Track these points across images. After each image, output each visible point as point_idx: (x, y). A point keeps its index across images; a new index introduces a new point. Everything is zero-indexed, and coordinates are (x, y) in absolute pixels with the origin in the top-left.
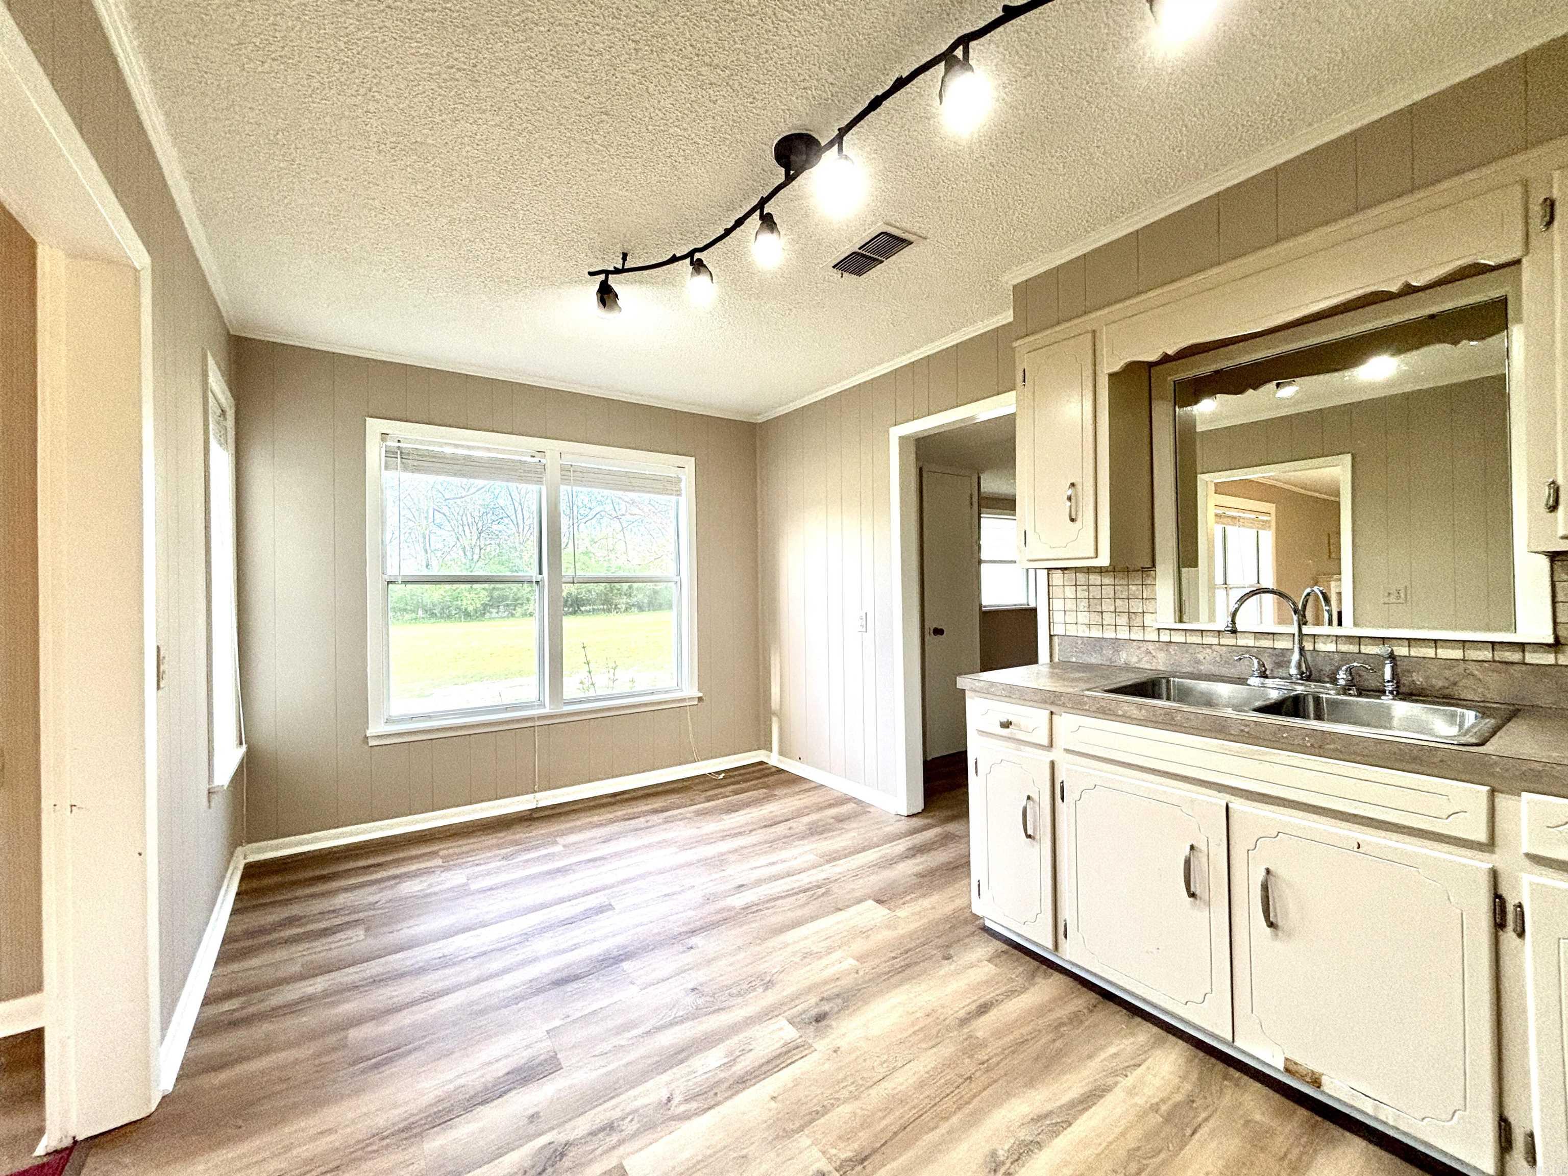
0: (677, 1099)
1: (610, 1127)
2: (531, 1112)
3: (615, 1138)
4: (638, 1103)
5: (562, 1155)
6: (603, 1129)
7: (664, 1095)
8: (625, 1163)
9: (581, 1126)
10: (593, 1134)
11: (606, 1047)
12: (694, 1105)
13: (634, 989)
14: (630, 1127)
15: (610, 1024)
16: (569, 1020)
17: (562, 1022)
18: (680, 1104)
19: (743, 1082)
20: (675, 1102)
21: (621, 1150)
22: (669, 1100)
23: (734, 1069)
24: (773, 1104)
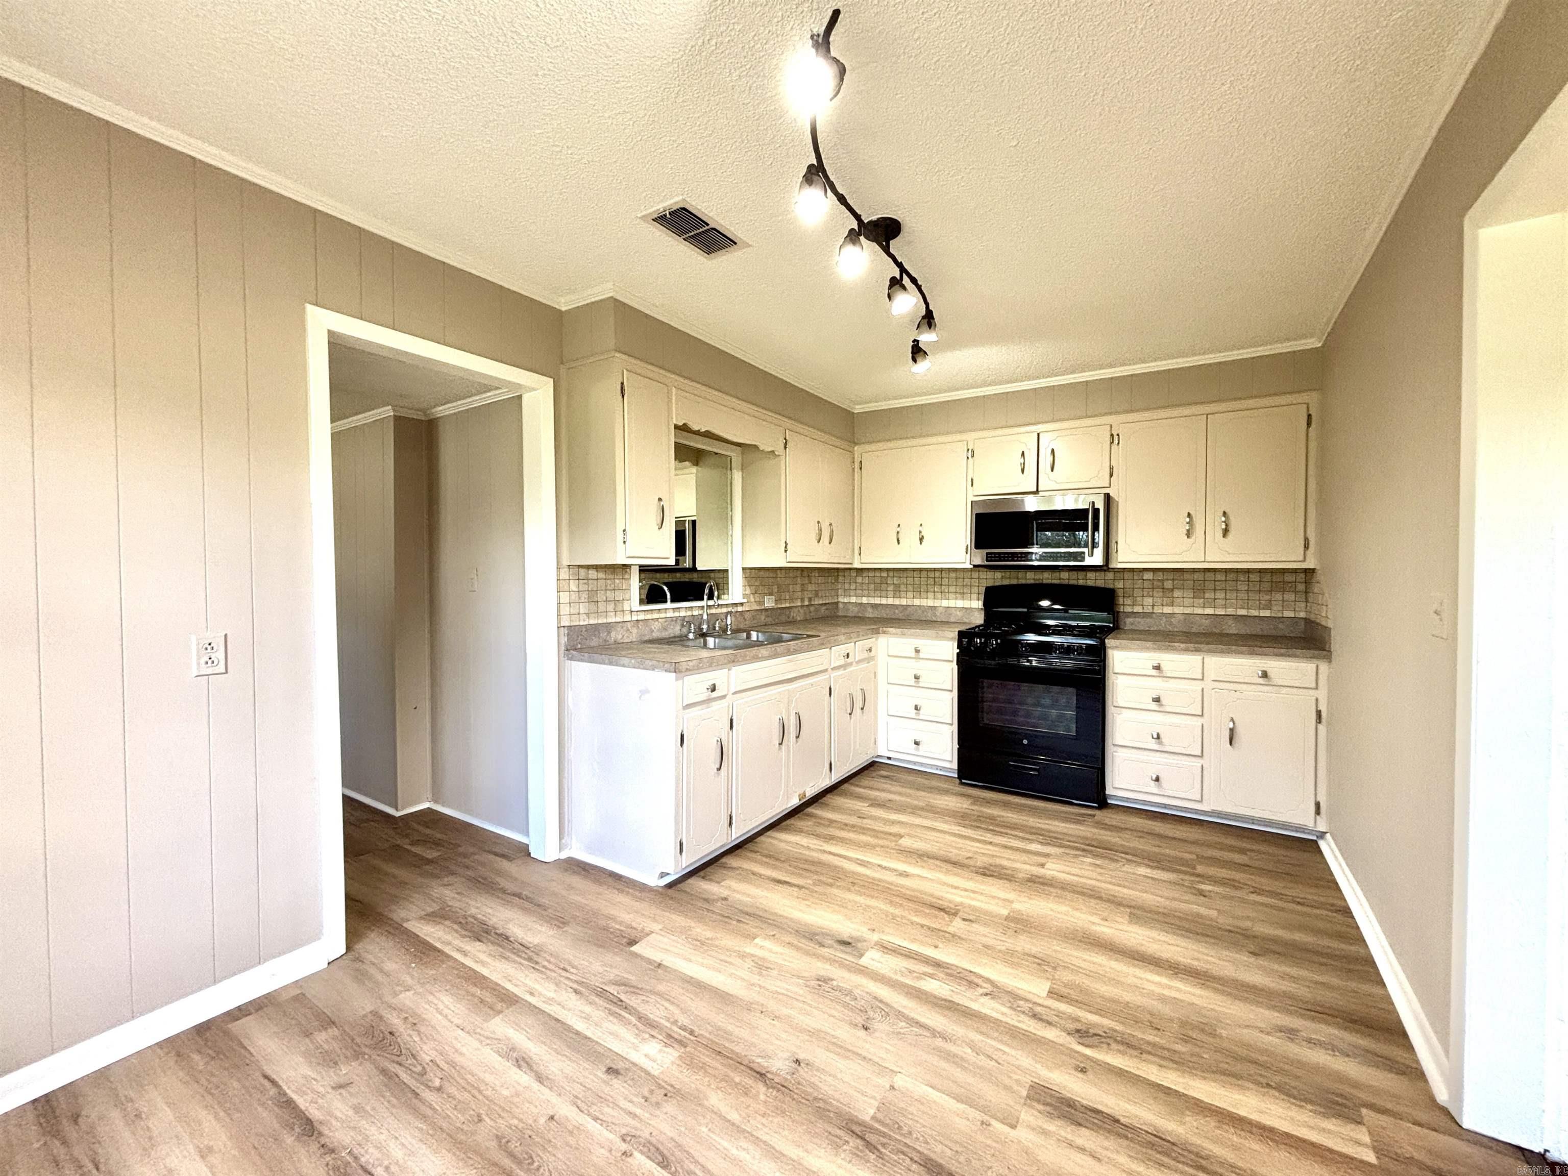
0: (981, 991)
1: (1035, 1016)
2: (1080, 1075)
3: (1038, 1009)
4: (1005, 1010)
5: (1078, 1031)
6: (1041, 1020)
7: (984, 1000)
8: (1045, 995)
9: (1051, 1034)
10: (1049, 1023)
11: (983, 1061)
12: (976, 980)
13: (899, 1081)
14: (1025, 1006)
15: (958, 1074)
16: (986, 1118)
17: (994, 1122)
18: (981, 987)
19: (938, 964)
20: (985, 991)
21: (1040, 1001)
22: (986, 994)
23: (931, 972)
24: (941, 945)
